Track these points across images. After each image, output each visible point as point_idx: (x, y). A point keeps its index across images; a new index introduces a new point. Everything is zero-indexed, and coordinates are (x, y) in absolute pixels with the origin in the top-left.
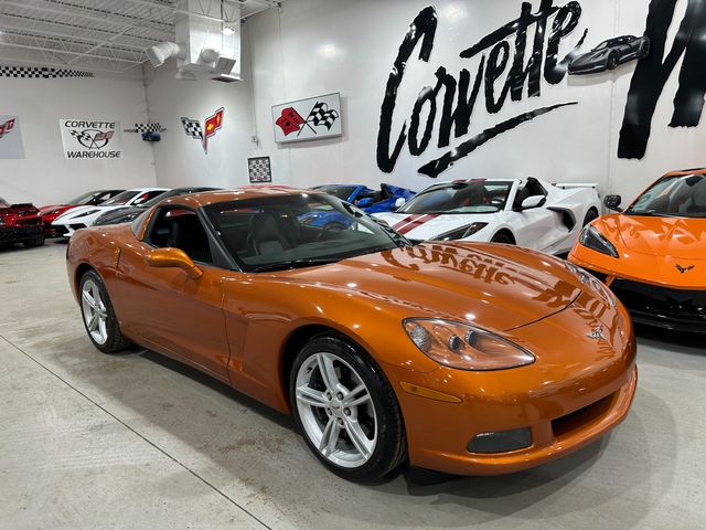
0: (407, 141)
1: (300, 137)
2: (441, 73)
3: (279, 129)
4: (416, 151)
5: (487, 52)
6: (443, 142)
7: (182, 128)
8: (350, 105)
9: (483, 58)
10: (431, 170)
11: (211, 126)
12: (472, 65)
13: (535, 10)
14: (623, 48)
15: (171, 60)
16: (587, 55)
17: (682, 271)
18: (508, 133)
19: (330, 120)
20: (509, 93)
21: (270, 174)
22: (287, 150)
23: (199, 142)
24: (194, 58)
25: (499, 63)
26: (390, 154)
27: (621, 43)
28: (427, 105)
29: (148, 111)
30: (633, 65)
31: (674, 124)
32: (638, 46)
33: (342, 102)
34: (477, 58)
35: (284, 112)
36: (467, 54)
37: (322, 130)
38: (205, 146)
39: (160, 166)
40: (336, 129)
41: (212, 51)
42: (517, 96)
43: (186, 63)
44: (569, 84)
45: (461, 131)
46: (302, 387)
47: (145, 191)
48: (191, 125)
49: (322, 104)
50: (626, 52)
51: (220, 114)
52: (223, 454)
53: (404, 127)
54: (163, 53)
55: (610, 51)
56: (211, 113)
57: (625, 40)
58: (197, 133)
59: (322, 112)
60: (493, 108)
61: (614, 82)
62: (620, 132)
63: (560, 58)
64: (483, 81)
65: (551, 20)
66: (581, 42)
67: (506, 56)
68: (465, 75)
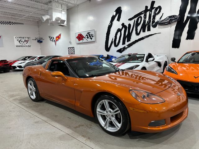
0: (113, 43)
1: (83, 42)
2: (123, 25)
3: (77, 40)
4: (116, 46)
5: (136, 19)
6: (124, 43)
7: (49, 39)
8: (97, 33)
9: (135, 21)
10: (120, 51)
11: (57, 39)
12: (132, 22)
13: (149, 8)
14: (173, 18)
15: (47, 20)
16: (163, 20)
17: (196, 78)
18: (142, 41)
19: (92, 37)
20: (142, 30)
21: (74, 52)
22: (79, 45)
23: (54, 43)
24: (54, 20)
25: (139, 22)
26: (109, 47)
27: (173, 17)
28: (119, 33)
29: (39, 34)
30: (176, 23)
31: (187, 39)
32: (177, 18)
33: (95, 32)
34: (133, 21)
35: (79, 35)
36: (130, 19)
37: (89, 40)
38: (56, 44)
39: (42, 50)
40: (93, 39)
41: (59, 18)
42: (144, 31)
43: (51, 21)
44: (158, 28)
45: (129, 40)
46: (98, 109)
47: (39, 56)
48: (51, 38)
49: (89, 33)
50: (174, 19)
51: (60, 35)
52: (75, 129)
53: (113, 39)
54: (45, 18)
55: (169, 19)
56: (58, 35)
57: (174, 16)
58: (53, 40)
59: (89, 35)
60: (138, 34)
61: (171, 27)
62: (173, 41)
63: (156, 21)
64: (135, 27)
65: (153, 11)
66: (162, 17)
67: (141, 20)
68: (130, 25)
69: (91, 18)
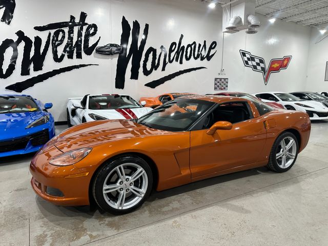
2: (20, 34)
4: (2, 76)
6: (25, 72)
13: (77, 20)
16: (103, 47)
20: (66, 54)
25: (59, 39)
30: (118, 55)
31: (131, 78)
32: (119, 49)
34: (46, 33)
36: (39, 29)
42: (70, 57)
44: (95, 57)
45: (38, 67)
55: (111, 48)
57: (116, 46)
60: (58, 60)
61: (112, 59)
62: (116, 79)
63: (90, 45)
64: (51, 46)
65: (85, 28)
66: (98, 41)
67: (63, 37)
68: (38, 40)
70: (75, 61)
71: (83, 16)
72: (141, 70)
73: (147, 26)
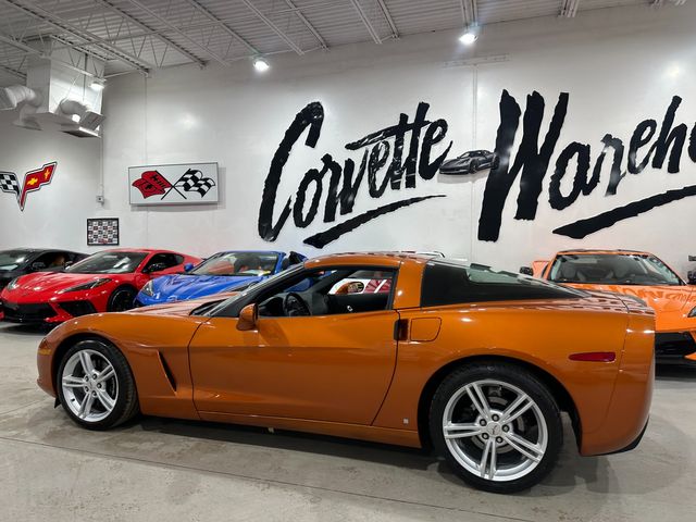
0: (292, 214)
1: (164, 201)
2: (327, 159)
3: (137, 193)
5: (370, 148)
6: (329, 217)
8: (229, 176)
10: (318, 241)
11: (33, 181)
12: (357, 157)
13: (411, 121)
14: (481, 159)
15: (25, 104)
16: (455, 160)
18: (389, 215)
19: (204, 187)
20: (389, 183)
21: (117, 237)
22: (144, 212)
23: (13, 198)
25: (380, 157)
26: (274, 224)
27: (480, 155)
28: (313, 186)
30: (488, 172)
31: (517, 217)
32: (491, 159)
33: (219, 171)
34: (362, 151)
35: (144, 175)
36: (352, 147)
37: (194, 196)
38: (22, 202)
40: (211, 195)
41: (77, 104)
42: (396, 186)
44: (439, 181)
45: (347, 209)
48: (2, 177)
49: (196, 171)
50: (483, 162)
51: (51, 168)
53: (289, 201)
54: (17, 96)
55: (471, 159)
56: (38, 166)
57: (482, 153)
58: (10, 187)
59: (195, 179)
60: (375, 193)
61: (473, 182)
62: (480, 221)
63: (432, 160)
64: (366, 170)
65: (424, 130)
66: (448, 150)
67: (387, 154)
68: (350, 164)
69: (188, 122)
70: (404, 193)
71: (423, 108)
72: (544, 198)
73: (564, 98)
